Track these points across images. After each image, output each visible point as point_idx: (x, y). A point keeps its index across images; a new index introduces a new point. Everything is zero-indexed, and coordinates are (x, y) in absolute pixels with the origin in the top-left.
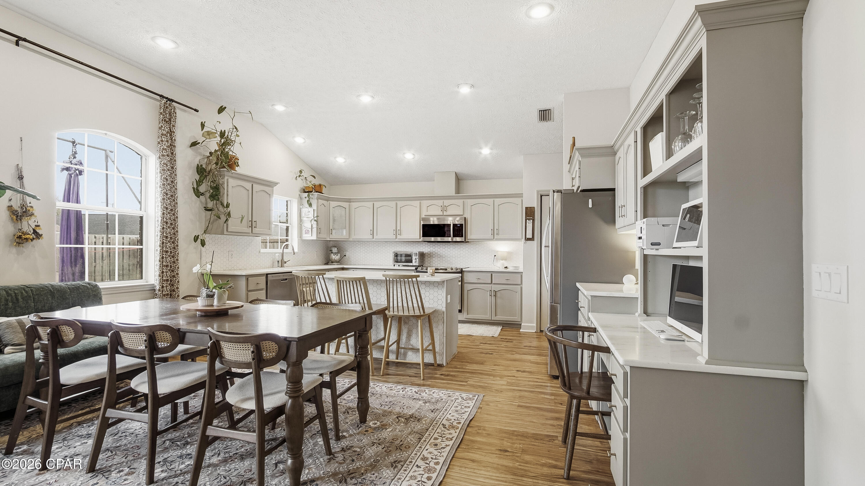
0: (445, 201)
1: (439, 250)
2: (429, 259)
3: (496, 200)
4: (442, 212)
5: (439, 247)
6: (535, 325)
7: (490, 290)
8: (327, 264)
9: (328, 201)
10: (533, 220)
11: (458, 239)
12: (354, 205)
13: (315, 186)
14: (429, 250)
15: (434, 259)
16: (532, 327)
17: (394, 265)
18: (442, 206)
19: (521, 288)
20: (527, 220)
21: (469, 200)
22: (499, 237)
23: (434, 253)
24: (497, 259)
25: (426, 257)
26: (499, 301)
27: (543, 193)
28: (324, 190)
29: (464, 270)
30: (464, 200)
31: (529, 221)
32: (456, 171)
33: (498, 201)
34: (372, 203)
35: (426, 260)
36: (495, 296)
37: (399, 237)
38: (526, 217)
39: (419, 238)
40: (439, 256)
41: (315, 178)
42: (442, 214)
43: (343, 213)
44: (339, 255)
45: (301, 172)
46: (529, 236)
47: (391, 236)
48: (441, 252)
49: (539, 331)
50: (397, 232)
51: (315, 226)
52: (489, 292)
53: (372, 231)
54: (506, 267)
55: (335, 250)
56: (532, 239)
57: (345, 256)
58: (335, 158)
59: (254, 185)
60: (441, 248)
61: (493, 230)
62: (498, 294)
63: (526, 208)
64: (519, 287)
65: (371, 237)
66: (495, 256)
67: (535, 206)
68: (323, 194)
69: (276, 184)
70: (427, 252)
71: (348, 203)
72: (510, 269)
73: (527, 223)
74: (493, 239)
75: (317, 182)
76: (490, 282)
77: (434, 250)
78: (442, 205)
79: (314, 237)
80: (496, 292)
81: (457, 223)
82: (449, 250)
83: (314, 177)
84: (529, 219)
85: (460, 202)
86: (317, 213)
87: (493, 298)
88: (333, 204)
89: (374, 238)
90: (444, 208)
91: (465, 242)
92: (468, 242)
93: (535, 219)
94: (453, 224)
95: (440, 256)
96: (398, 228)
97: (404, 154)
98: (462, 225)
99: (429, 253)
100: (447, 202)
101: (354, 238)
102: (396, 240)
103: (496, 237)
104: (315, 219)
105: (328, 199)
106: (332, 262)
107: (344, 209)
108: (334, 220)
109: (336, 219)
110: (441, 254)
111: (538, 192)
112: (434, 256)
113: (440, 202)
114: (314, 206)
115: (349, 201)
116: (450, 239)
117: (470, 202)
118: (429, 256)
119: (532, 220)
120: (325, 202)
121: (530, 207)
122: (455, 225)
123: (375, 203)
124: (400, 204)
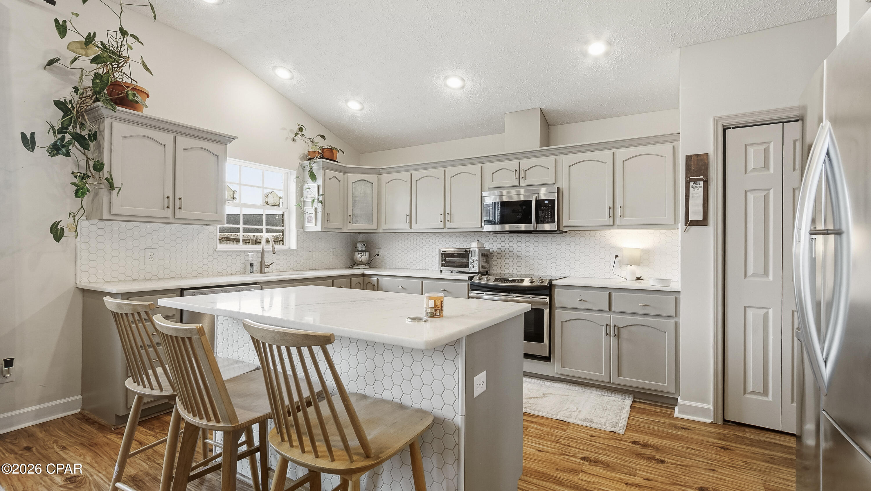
0: (522, 161)
1: (515, 246)
2: (499, 261)
3: (618, 151)
4: (517, 181)
5: (515, 241)
6: (711, 407)
7: (607, 325)
8: (351, 267)
9: (344, 173)
10: (706, 183)
11: (547, 227)
12: (385, 178)
13: (323, 150)
14: (499, 246)
15: (507, 261)
16: (704, 412)
17: (441, 271)
18: (518, 171)
19: (676, 325)
20: (691, 183)
21: (564, 157)
22: (624, 221)
23: (507, 251)
24: (622, 264)
25: (495, 258)
26: (625, 346)
27: (727, 122)
28: (339, 156)
29: (554, 283)
30: (556, 157)
31: (695, 185)
32: (543, 107)
33: (622, 153)
34: (409, 173)
35: (495, 263)
36: (618, 336)
37: (448, 225)
38: (687, 176)
39: (479, 226)
40: (515, 257)
41: (325, 139)
42: (518, 184)
43: (369, 191)
44: (367, 254)
45: (301, 129)
46: (696, 214)
47: (436, 223)
48: (519, 249)
49: (720, 422)
50: (446, 217)
51: (320, 210)
52: (604, 328)
53: (408, 218)
54: (639, 279)
55: (360, 247)
56: (704, 222)
57: (378, 255)
58: (346, 101)
59: (179, 138)
60: (519, 244)
61: (613, 208)
62: (624, 333)
63: (689, 158)
64: (672, 321)
65: (408, 226)
66: (617, 256)
67: (711, 150)
68: (338, 162)
69: (231, 139)
70: (495, 249)
71: (376, 176)
72: (649, 284)
73: (691, 189)
74: (613, 226)
75: (326, 144)
76: (607, 308)
77: (507, 246)
78: (518, 169)
79: (319, 228)
80: (619, 328)
81: (543, 197)
82: (532, 246)
83: (323, 137)
84: (695, 181)
85: (549, 161)
86: (324, 190)
87: (614, 341)
88: (353, 177)
89: (413, 227)
90: (521, 174)
91: (559, 231)
92: (566, 232)
93: (710, 181)
94: (537, 201)
95: (517, 257)
96: (448, 211)
97: (446, 78)
98: (552, 201)
99: (499, 251)
100: (526, 163)
101: (384, 228)
102: (445, 230)
103: (618, 221)
104: (321, 199)
105: (344, 171)
106: (358, 265)
107: (370, 185)
108: (354, 202)
109: (357, 199)
110: (519, 254)
111: (716, 121)
112: (507, 256)
113: (513, 164)
114: (320, 181)
115: (378, 172)
116: (531, 227)
117: (566, 160)
118: (499, 256)
119: (702, 183)
120: (339, 175)
121: (698, 155)
122: (539, 203)
123: (414, 173)
124: (451, 171)
